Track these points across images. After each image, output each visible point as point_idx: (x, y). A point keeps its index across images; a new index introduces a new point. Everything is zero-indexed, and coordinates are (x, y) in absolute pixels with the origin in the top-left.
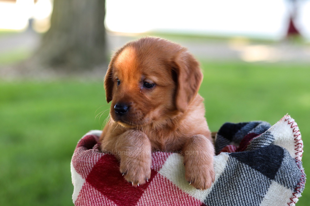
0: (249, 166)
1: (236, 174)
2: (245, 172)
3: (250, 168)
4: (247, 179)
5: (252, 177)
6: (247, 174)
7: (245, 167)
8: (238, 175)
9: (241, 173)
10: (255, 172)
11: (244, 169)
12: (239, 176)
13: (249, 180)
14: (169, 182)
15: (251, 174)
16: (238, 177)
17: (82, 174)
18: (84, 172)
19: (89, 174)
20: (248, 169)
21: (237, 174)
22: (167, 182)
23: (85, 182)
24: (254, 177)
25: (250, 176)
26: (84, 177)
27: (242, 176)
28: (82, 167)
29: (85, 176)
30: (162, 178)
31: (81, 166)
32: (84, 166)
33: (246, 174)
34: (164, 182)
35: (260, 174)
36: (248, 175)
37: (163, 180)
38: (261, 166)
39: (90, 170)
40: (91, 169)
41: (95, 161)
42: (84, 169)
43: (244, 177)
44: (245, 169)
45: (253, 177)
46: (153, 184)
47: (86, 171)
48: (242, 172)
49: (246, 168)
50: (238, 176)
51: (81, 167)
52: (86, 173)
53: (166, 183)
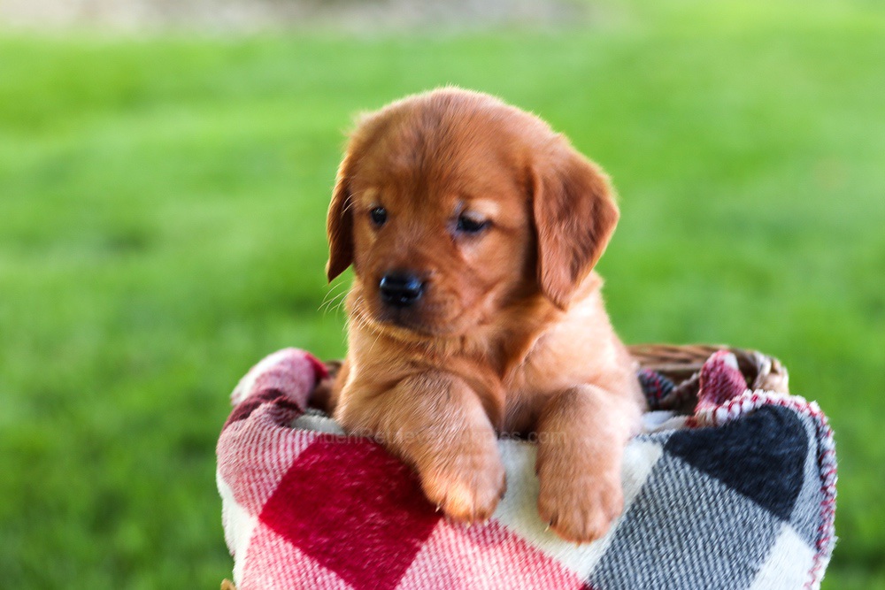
0: (720, 484)
1: (681, 502)
2: (707, 499)
3: (724, 487)
4: (712, 518)
5: (725, 510)
6: (713, 504)
7: (708, 485)
8: (687, 507)
9: (697, 503)
10: (735, 497)
11: (705, 490)
12: (690, 510)
13: (717, 519)
15: (723, 504)
16: (688, 513)
17: (248, 504)
18: (253, 498)
19: (269, 500)
20: (717, 490)
21: (685, 503)
24: (733, 511)
25: (721, 509)
26: (254, 511)
27: (698, 509)
28: (250, 483)
29: (256, 508)
31: (248, 479)
32: (255, 481)
33: (709, 504)
35: (750, 503)
36: (716, 505)
38: (753, 481)
39: (273, 488)
40: (274, 485)
41: (283, 466)
42: (255, 489)
43: (703, 513)
44: (710, 492)
45: (729, 511)
47: (259, 494)
48: (700, 501)
49: (713, 487)
51: (247, 484)
52: (261, 499)
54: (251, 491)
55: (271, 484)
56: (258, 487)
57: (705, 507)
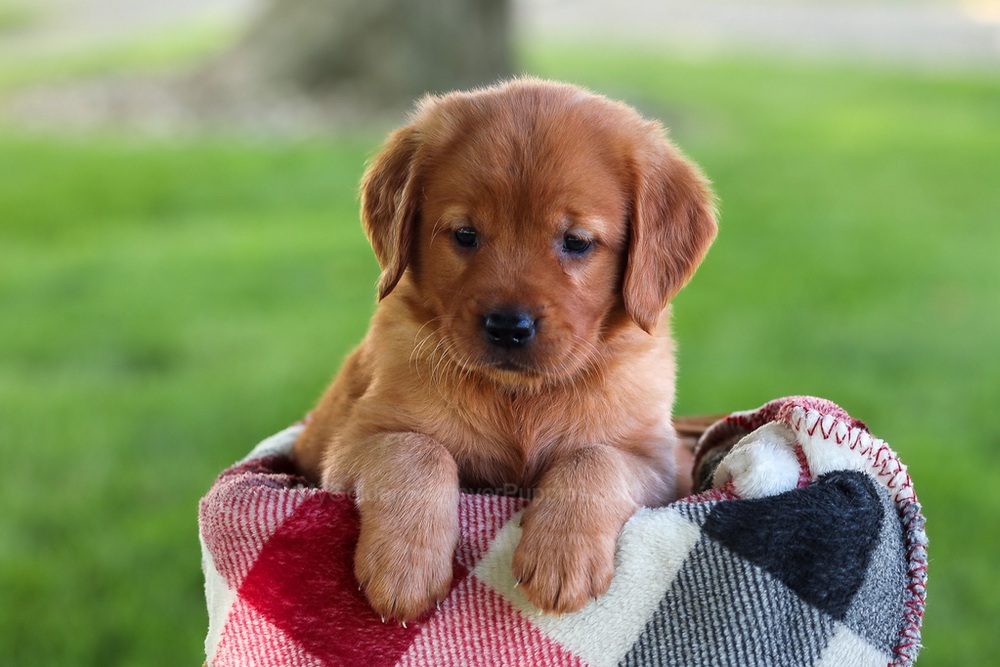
0: (763, 572)
1: (717, 591)
2: (748, 587)
3: (768, 577)
4: (754, 613)
5: (770, 604)
6: (755, 596)
7: (748, 573)
8: (724, 596)
9: (735, 592)
10: (781, 589)
11: (745, 578)
12: (728, 599)
13: (760, 614)
14: (501, 605)
15: (768, 595)
16: (725, 603)
17: (228, 574)
18: (233, 567)
19: (249, 573)
20: (759, 579)
21: (722, 591)
22: (497, 602)
23: (237, 599)
24: (778, 605)
26: (233, 584)
27: (737, 600)
28: (228, 551)
29: (236, 581)
30: (483, 591)
31: (226, 547)
32: (234, 549)
33: (750, 595)
34: (488, 604)
35: (796, 597)
36: (759, 598)
37: (483, 597)
39: (253, 558)
40: (255, 554)
42: (234, 558)
43: (743, 604)
44: (751, 579)
45: (774, 605)
46: (451, 606)
47: (239, 565)
48: (739, 590)
50: (724, 600)
51: (225, 553)
52: (240, 571)
53: (493, 605)
54: (230, 560)
55: (251, 553)
56: (237, 556)
57: (746, 598)
